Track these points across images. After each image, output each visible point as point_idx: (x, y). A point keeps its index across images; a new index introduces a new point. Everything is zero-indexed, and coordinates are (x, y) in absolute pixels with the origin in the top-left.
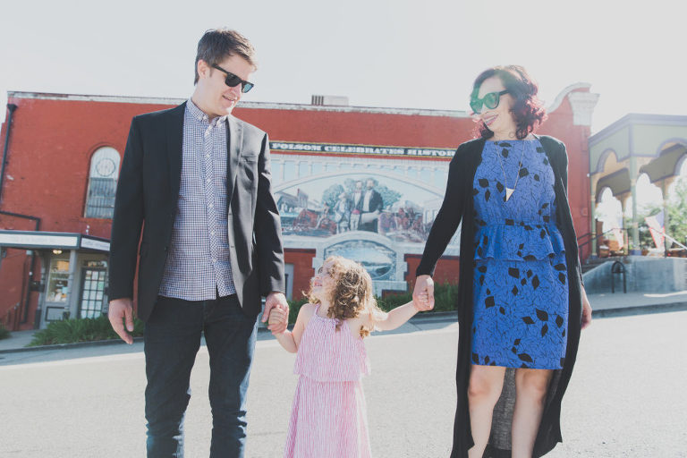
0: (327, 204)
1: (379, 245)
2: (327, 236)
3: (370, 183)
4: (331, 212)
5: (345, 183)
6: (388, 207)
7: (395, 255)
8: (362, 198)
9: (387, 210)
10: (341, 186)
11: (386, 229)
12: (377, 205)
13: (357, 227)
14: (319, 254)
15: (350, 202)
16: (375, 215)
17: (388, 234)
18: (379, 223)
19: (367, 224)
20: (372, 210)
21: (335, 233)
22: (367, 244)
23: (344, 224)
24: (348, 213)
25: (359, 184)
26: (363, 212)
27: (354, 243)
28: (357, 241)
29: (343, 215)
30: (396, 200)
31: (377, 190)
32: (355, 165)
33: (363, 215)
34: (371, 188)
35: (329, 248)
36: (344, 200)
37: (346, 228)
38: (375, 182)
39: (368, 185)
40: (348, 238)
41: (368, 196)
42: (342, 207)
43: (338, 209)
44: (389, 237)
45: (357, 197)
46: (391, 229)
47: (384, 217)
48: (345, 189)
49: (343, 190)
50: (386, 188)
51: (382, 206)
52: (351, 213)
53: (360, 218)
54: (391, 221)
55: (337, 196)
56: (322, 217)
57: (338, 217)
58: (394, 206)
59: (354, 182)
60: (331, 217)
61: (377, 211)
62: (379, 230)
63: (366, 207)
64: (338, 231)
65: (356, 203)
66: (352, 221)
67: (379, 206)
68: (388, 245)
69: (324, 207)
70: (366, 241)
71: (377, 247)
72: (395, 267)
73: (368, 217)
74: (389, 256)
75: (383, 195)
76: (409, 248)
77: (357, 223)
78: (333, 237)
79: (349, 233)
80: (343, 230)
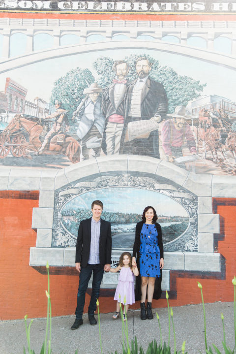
0: (61, 106)
1: (162, 180)
2: (61, 163)
3: (143, 65)
4: (68, 120)
5: (96, 65)
6: (178, 109)
7: (194, 200)
8: (128, 91)
9: (176, 113)
10: (87, 72)
11: (176, 151)
12: (155, 106)
13: (118, 147)
14: (46, 199)
15: (105, 100)
16: (153, 123)
17: (179, 160)
18: (162, 138)
19: (137, 142)
20: (146, 115)
21: (75, 159)
22: (140, 179)
23: (92, 143)
24: (101, 121)
25: (122, 68)
26: (129, 119)
27: (112, 179)
28: (118, 174)
29: (93, 125)
30: (193, 95)
31: (157, 78)
32: (114, 33)
33: (130, 124)
34: (144, 74)
35: (64, 188)
36: (93, 97)
37: (97, 150)
38: (152, 63)
39: (139, 69)
40: (102, 170)
41: (139, 88)
42: (90, 111)
43: (81, 114)
44: (181, 165)
45: (119, 91)
46: (186, 150)
47: (170, 128)
48: (97, 77)
49: (91, 80)
50: (174, 74)
51: (167, 105)
52: (107, 121)
53: (125, 129)
54: (184, 134)
55: (81, 89)
56: (52, 131)
57: (82, 128)
58: (189, 105)
59: (112, 65)
60: (68, 129)
61: (156, 118)
62: (162, 152)
64: (81, 156)
65: (117, 102)
66: (109, 136)
67: (161, 107)
68: (180, 181)
69: (55, 112)
70: (136, 174)
71: (157, 186)
72: (195, 225)
73: (139, 128)
74: (183, 203)
75: (167, 87)
76: (222, 187)
77: (118, 139)
78: (74, 166)
79: (102, 158)
80: (92, 153)
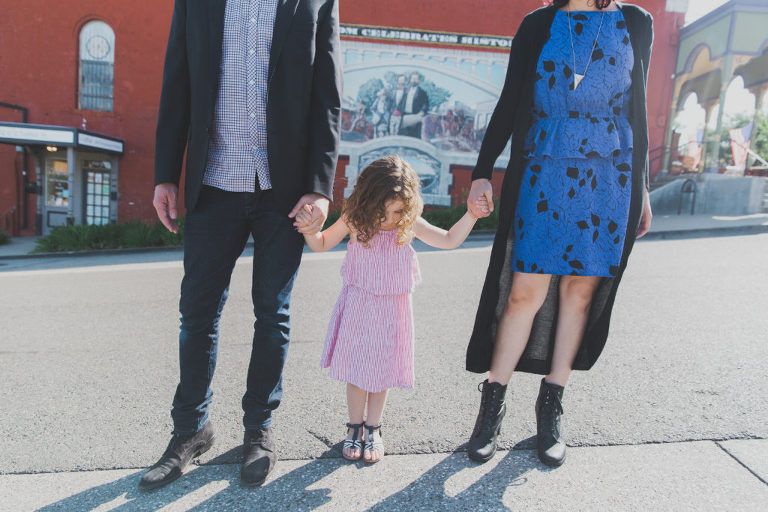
0: (363, 103)
1: (422, 153)
2: (362, 140)
3: (415, 78)
4: (367, 112)
5: (385, 77)
6: (434, 109)
7: (439, 165)
8: (405, 96)
9: (433, 112)
10: (380, 82)
11: (431, 135)
12: (421, 106)
13: (397, 131)
14: (353, 161)
15: (390, 101)
16: (419, 117)
17: (433, 141)
18: (423, 127)
19: (409, 128)
20: (415, 111)
21: (371, 137)
22: (409, 151)
23: (382, 127)
24: (388, 114)
25: (401, 79)
26: (405, 114)
27: (393, 150)
28: (396, 148)
29: (382, 116)
30: (445, 100)
31: (424, 88)
32: (398, 54)
33: (405, 117)
34: (415, 85)
35: (365, 154)
36: (383, 98)
37: (384, 132)
38: (421, 77)
39: (412, 81)
40: (386, 144)
41: (412, 93)
42: (381, 106)
43: (376, 109)
44: (434, 144)
45: (399, 95)
46: (437, 135)
47: (429, 121)
48: (386, 84)
49: (382, 86)
50: (434, 85)
51: (428, 105)
52: (391, 114)
53: (402, 120)
54: (437, 125)
55: (376, 92)
56: (358, 118)
57: (375, 118)
58: (442, 107)
59: (396, 76)
60: (367, 118)
61: (421, 113)
62: (423, 136)
63: (409, 107)
64: (375, 135)
65: (398, 102)
66: (392, 124)
67: (424, 107)
68: (432, 154)
69: (359, 106)
70: (407, 148)
71: (419, 156)
72: (438, 179)
73: (411, 119)
74: (433, 167)
75: (429, 94)
76: (455, 158)
77: (397, 126)
78: (370, 142)
79: (387, 138)
80: (381, 134)
